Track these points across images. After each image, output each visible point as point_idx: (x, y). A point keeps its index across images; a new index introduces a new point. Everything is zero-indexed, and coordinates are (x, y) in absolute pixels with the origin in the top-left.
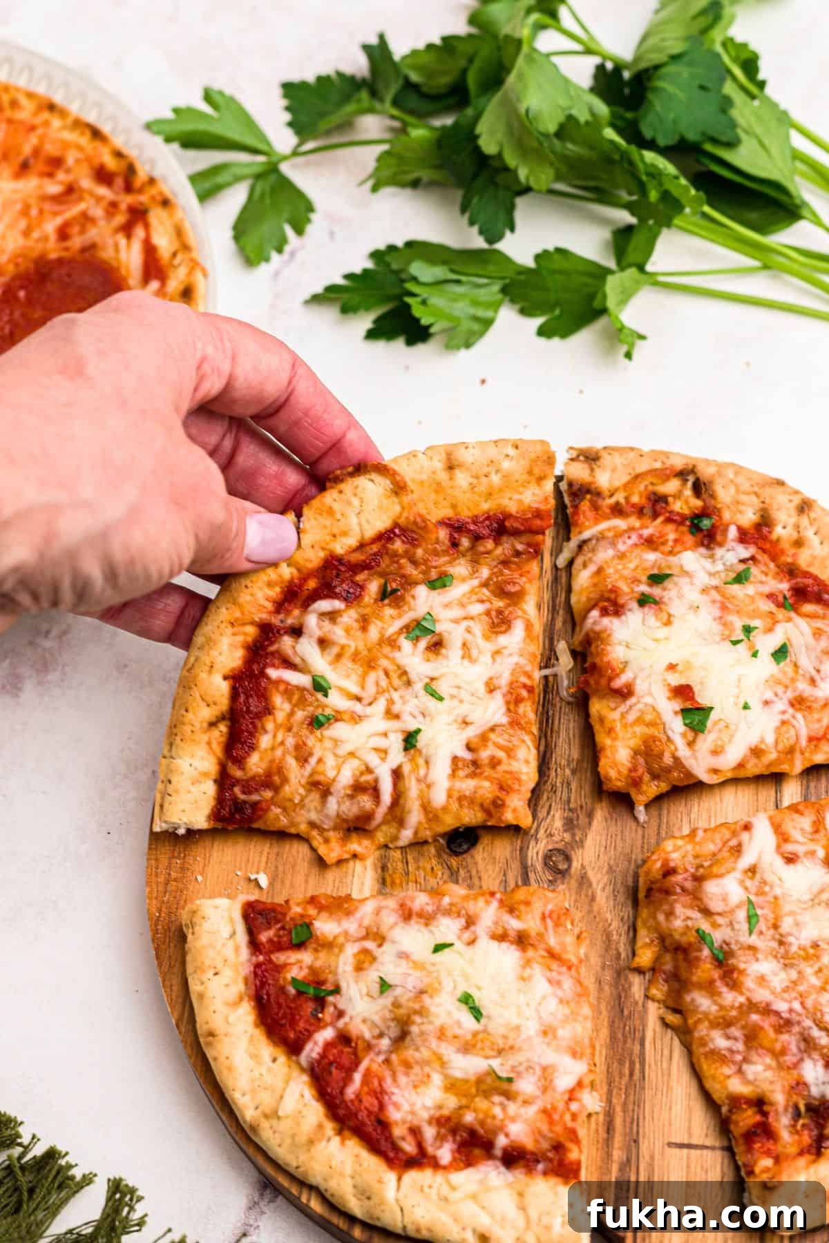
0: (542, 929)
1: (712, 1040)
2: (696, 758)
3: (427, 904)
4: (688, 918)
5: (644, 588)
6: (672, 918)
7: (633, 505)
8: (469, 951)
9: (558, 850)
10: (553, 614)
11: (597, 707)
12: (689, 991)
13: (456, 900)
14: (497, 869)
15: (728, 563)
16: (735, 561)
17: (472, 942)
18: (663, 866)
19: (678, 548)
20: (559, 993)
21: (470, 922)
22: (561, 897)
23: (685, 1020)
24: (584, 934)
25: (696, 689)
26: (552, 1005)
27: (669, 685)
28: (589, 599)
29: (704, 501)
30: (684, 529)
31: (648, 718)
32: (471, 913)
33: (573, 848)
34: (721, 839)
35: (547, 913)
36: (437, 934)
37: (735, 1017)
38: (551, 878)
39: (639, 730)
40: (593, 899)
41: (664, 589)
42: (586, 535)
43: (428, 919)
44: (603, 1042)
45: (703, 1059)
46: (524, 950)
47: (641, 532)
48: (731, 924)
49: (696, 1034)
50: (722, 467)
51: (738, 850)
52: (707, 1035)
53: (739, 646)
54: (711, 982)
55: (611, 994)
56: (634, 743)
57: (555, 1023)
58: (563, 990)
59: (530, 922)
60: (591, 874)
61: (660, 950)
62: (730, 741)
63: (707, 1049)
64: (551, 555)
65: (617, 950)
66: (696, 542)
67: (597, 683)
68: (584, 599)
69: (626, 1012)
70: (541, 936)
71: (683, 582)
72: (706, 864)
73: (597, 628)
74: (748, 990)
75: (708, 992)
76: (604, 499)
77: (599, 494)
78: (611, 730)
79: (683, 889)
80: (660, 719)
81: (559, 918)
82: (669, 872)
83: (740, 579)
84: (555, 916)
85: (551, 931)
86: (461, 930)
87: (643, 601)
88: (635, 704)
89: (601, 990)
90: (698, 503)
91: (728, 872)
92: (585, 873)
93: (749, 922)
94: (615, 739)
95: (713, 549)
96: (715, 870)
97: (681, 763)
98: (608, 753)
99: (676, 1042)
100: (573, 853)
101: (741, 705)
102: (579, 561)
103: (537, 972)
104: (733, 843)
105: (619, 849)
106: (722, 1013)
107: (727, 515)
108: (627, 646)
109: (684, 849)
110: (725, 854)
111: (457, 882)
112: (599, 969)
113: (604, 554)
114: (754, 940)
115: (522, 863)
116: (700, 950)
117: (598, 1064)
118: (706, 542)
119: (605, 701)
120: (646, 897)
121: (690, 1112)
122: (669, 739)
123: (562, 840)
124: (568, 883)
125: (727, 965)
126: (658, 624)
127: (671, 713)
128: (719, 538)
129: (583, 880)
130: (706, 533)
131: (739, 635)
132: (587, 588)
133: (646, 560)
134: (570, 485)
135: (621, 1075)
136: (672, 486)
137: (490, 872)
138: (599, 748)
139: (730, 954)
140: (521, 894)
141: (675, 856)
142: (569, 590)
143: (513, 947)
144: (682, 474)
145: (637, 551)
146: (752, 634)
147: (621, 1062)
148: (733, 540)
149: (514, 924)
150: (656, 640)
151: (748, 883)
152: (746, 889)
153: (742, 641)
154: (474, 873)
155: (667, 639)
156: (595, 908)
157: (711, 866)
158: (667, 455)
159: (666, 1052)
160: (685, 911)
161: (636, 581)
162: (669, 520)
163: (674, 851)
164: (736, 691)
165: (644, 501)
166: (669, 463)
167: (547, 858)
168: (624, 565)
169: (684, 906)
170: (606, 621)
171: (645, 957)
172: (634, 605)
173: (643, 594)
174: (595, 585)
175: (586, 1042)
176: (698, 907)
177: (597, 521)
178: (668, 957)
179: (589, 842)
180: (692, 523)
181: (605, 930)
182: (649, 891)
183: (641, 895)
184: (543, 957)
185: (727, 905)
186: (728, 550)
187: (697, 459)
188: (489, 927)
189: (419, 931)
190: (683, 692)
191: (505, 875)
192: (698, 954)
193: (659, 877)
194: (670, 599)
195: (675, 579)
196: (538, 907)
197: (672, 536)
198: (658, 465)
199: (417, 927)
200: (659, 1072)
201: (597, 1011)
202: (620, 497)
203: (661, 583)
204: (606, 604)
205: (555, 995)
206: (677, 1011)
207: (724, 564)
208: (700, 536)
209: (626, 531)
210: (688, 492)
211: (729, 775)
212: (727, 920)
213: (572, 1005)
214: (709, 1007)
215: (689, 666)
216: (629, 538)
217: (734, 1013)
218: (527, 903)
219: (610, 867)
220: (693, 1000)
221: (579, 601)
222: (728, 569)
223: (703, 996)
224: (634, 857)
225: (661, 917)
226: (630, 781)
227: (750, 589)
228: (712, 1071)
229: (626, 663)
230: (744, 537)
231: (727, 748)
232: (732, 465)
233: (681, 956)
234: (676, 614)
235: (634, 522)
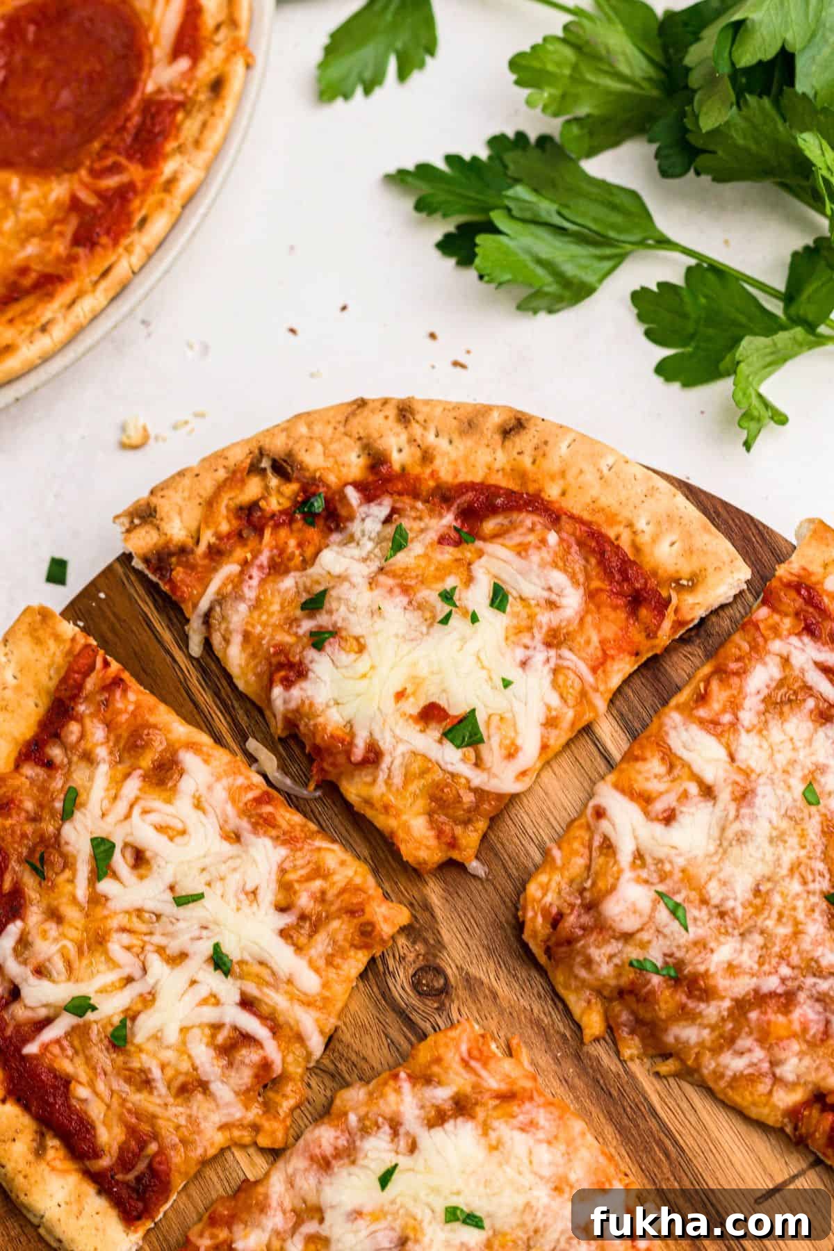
0: (473, 1078)
1: (726, 1067)
2: (495, 776)
3: (337, 1138)
4: (611, 957)
5: (307, 625)
6: (594, 967)
7: (229, 536)
8: (418, 1161)
9: (421, 969)
10: (230, 714)
11: (353, 790)
12: (666, 1030)
13: (362, 1111)
14: (375, 1035)
15: (373, 535)
16: (378, 527)
17: (413, 1148)
18: (544, 916)
19: (309, 551)
20: (541, 1135)
21: (395, 1125)
22: (467, 1025)
23: (683, 1061)
24: (514, 1042)
25: (443, 703)
26: (544, 1155)
27: (411, 716)
28: (259, 676)
29: (298, 480)
30: (299, 524)
31: (416, 767)
32: (388, 1114)
33: (435, 956)
34: (583, 844)
35: (465, 1055)
36: (373, 1165)
37: (733, 1029)
38: (436, 1005)
39: (415, 787)
40: (495, 996)
41: (330, 612)
42: (204, 605)
43: (348, 1154)
44: (614, 1143)
45: (730, 1093)
46: (472, 1117)
47: (258, 562)
48: (658, 931)
49: (705, 1072)
50: (287, 428)
51: (608, 847)
52: (718, 1065)
53: (452, 621)
54: (683, 1007)
55: (587, 1085)
56: (421, 804)
57: (561, 1170)
58: (543, 1128)
59: (455, 1082)
60: (473, 971)
61: (603, 1004)
62: (516, 732)
63: (727, 1079)
64: (180, 648)
65: (558, 1032)
66: (322, 531)
67: (334, 765)
68: (253, 679)
69: (615, 1093)
70: (476, 1087)
71: (343, 590)
72: (588, 884)
73: (293, 705)
74: (726, 989)
75: (686, 1020)
76: (192, 552)
77: (183, 550)
78: (386, 808)
79: (583, 928)
80: (430, 760)
81: (481, 1051)
82: (556, 921)
83: (399, 543)
84: (475, 1053)
85: (484, 1073)
86: (392, 1141)
87: (318, 640)
88: (392, 763)
89: (572, 1088)
90: (294, 487)
91: (618, 879)
92: (467, 973)
93: (677, 918)
94: (397, 816)
95: (345, 528)
96: (601, 885)
97: (483, 791)
98: (401, 834)
99: (689, 1089)
100: (438, 961)
101: (501, 684)
102: (217, 639)
103: (503, 1130)
104: (597, 842)
105: (482, 922)
106: (717, 1033)
107: (332, 479)
108: (337, 704)
109: (553, 885)
110: (599, 861)
111: (347, 1085)
112: (554, 1067)
113: (239, 615)
114: (694, 932)
115: (394, 1010)
116: (649, 982)
117: (628, 1172)
118: (333, 526)
119: (357, 779)
120: (550, 958)
121: (753, 1151)
122: (453, 775)
123: (418, 956)
124: (458, 998)
125: (686, 977)
126: (353, 656)
127: (436, 746)
128: (343, 512)
129: (471, 983)
130: (324, 514)
131: (442, 609)
132: (247, 665)
133: (287, 590)
134: (146, 560)
135: (658, 1164)
136: (253, 488)
137: (370, 1044)
138: (387, 835)
139: (679, 965)
140: (424, 1053)
141: (549, 898)
142: (229, 677)
143: (460, 1120)
144: (255, 469)
145: (269, 587)
146: (456, 597)
147: (648, 1150)
148: (361, 505)
149: (442, 1094)
150: (364, 676)
151: (644, 874)
152: (646, 882)
153: (450, 613)
154: (354, 1057)
155: (373, 667)
156: (505, 1004)
157: (594, 884)
158: (220, 455)
159: (685, 1105)
160: (603, 951)
161: (293, 622)
162: (277, 526)
163: (545, 894)
164: (484, 674)
165: (235, 523)
166: (231, 463)
167: (416, 986)
168: (267, 611)
169: (598, 947)
170: (296, 692)
171: (594, 1023)
172: (311, 654)
173: (312, 634)
174: (253, 655)
175: (602, 1160)
176: (614, 937)
177: (205, 583)
178: (617, 1007)
179: (446, 936)
180: (304, 513)
181: (531, 1021)
182: (548, 951)
183: (543, 959)
184: (495, 1107)
185: (641, 916)
186: (363, 520)
187: (255, 438)
188: (418, 1117)
189: (350, 1174)
190: (431, 713)
191: (387, 1036)
192: (649, 987)
193: (548, 930)
194: (344, 620)
195: (334, 593)
196: (452, 1058)
197: (292, 543)
198: (222, 474)
199: (344, 1173)
200: (693, 1131)
201: (585, 1115)
202: (208, 537)
203: (321, 608)
204: (283, 673)
205: (540, 1141)
206: (666, 1056)
207: (370, 539)
208: (321, 522)
209: (242, 572)
210: (274, 481)
211: (539, 765)
212: (652, 931)
213: (561, 1135)
214: (699, 1035)
215: (417, 681)
216: (251, 577)
217: (730, 1026)
218: (438, 1060)
219: (487, 948)
220: (677, 1039)
221: (247, 682)
222: (379, 540)
223: (684, 1027)
224: (503, 920)
225: (583, 973)
226: (444, 847)
227: (416, 548)
228: (749, 1098)
229: (350, 724)
230: (369, 492)
231: (519, 742)
232: (298, 416)
233: (630, 999)
234: (364, 633)
235: (241, 553)
